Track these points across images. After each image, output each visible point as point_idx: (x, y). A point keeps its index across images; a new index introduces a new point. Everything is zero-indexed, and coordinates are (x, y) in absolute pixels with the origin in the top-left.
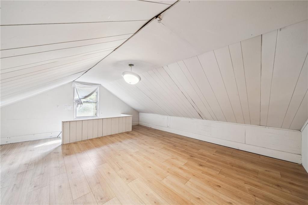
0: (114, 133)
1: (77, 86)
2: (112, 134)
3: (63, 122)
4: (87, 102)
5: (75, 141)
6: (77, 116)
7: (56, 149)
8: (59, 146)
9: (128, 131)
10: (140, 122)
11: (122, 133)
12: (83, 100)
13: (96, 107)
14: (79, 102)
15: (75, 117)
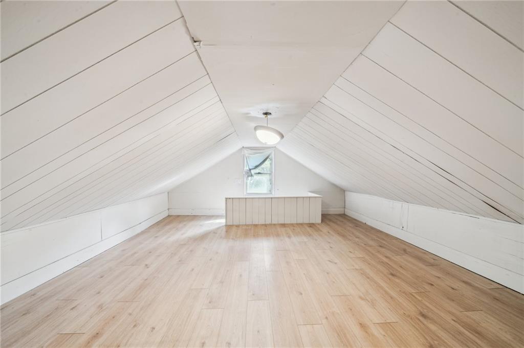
0: (289, 222)
1: (246, 152)
2: (285, 223)
3: (226, 199)
4: (259, 173)
5: (238, 224)
6: (248, 192)
7: (218, 228)
8: (223, 226)
9: (314, 222)
10: (346, 210)
11: (301, 225)
12: (253, 172)
13: (271, 180)
14: (249, 174)
15: (245, 193)
